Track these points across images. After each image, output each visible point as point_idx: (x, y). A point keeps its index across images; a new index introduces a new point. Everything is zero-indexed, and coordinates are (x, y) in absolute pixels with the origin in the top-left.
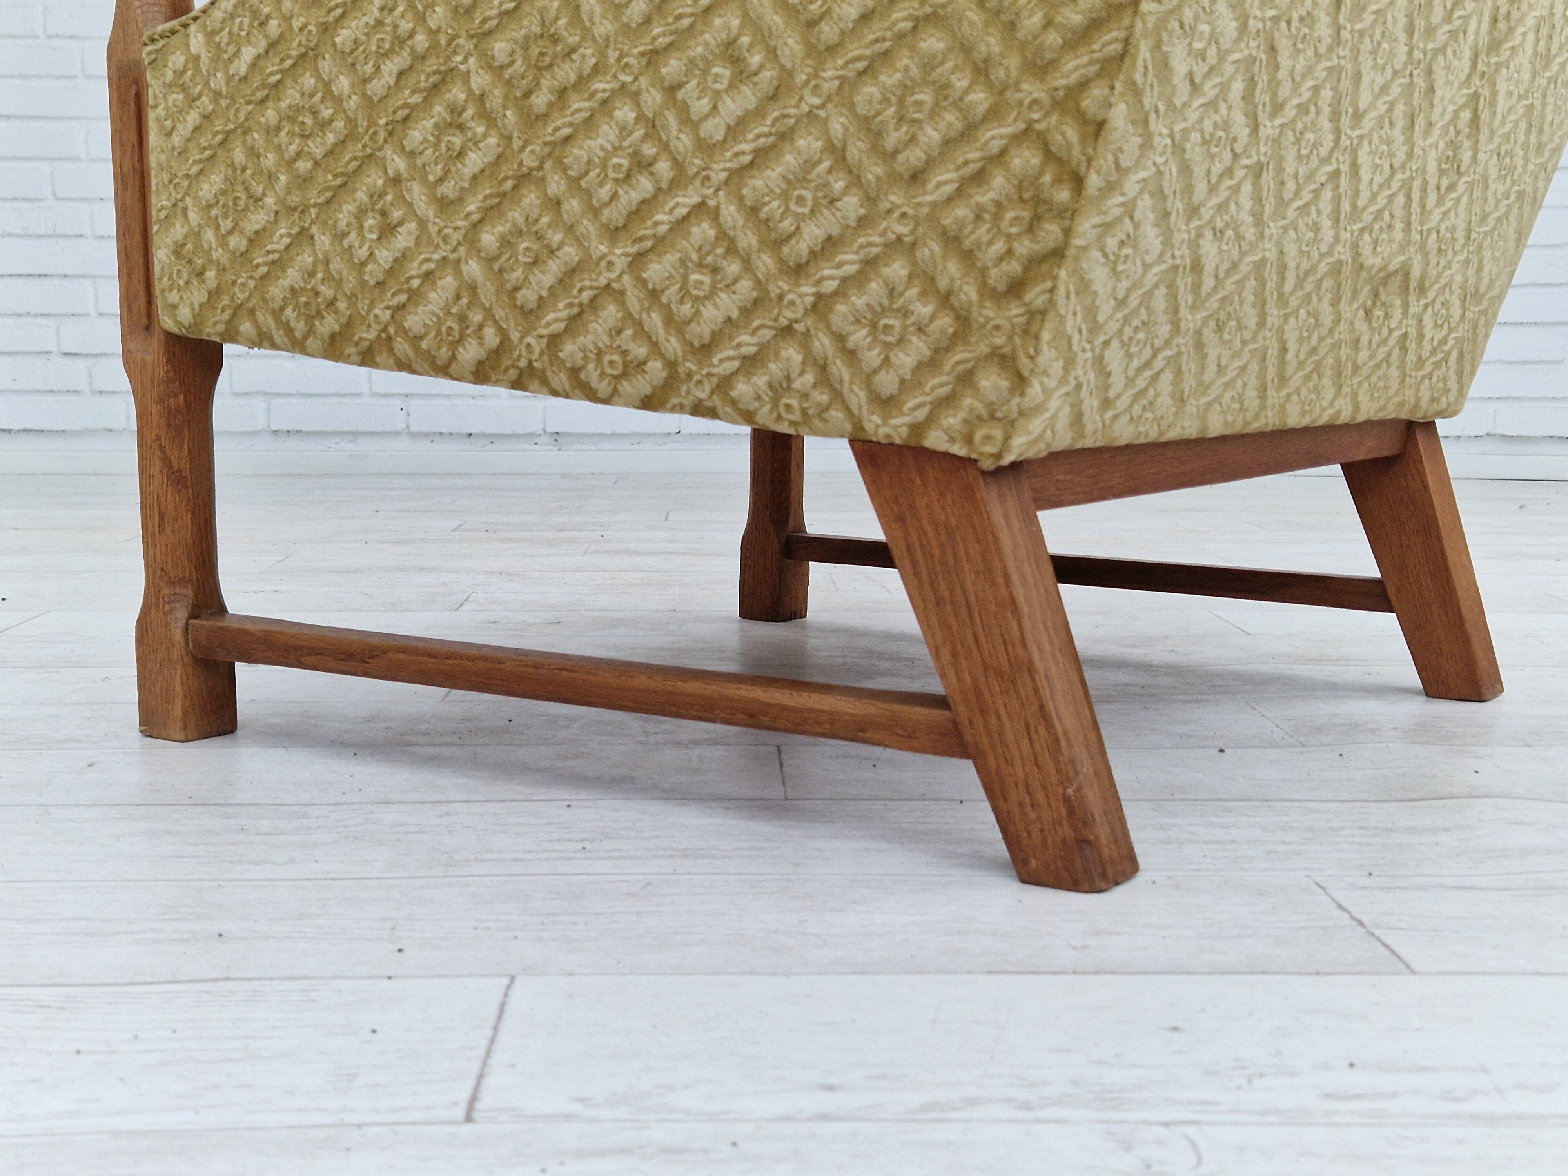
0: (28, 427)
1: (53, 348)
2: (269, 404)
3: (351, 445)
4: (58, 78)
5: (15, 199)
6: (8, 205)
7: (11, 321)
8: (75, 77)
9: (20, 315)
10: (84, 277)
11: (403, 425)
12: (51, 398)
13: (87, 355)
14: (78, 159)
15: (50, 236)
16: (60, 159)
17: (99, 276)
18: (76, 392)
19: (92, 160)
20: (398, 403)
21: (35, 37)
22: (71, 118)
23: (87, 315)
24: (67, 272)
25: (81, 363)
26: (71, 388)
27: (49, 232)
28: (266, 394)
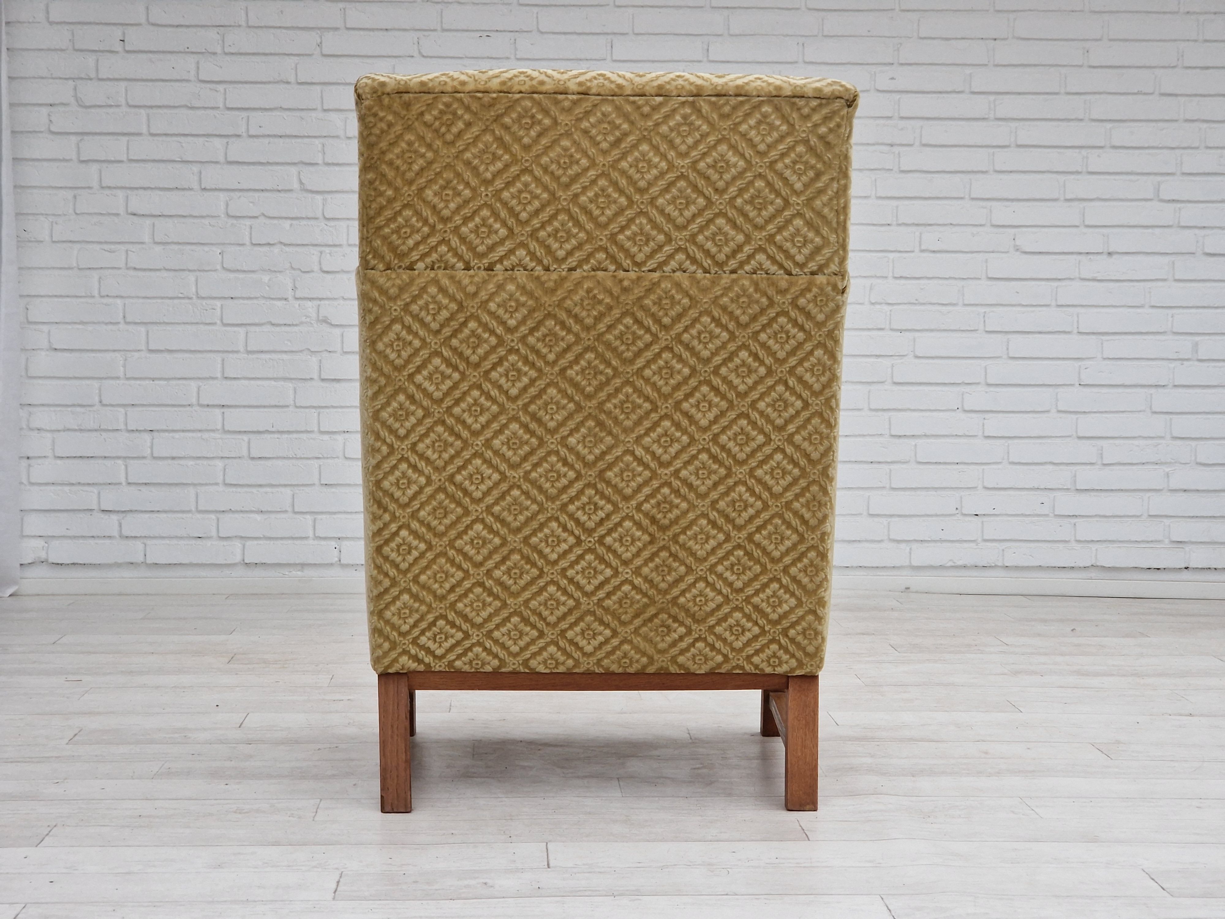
0: (76, 561)
1: (95, 507)
2: (244, 546)
3: (299, 573)
4: (106, 324)
5: (73, 405)
6: (69, 409)
7: (67, 489)
8: (118, 323)
9: (73, 484)
10: (118, 458)
11: (337, 559)
12: (92, 542)
13: (118, 511)
14: (118, 378)
15: (96, 430)
16: (106, 379)
17: (129, 457)
18: (110, 537)
19: (128, 379)
20: (333, 543)
21: (93, 297)
22: (114, 351)
23: (120, 484)
24: (106, 455)
25: (114, 517)
26: (107, 534)
27: (96, 427)
28: (242, 538)
